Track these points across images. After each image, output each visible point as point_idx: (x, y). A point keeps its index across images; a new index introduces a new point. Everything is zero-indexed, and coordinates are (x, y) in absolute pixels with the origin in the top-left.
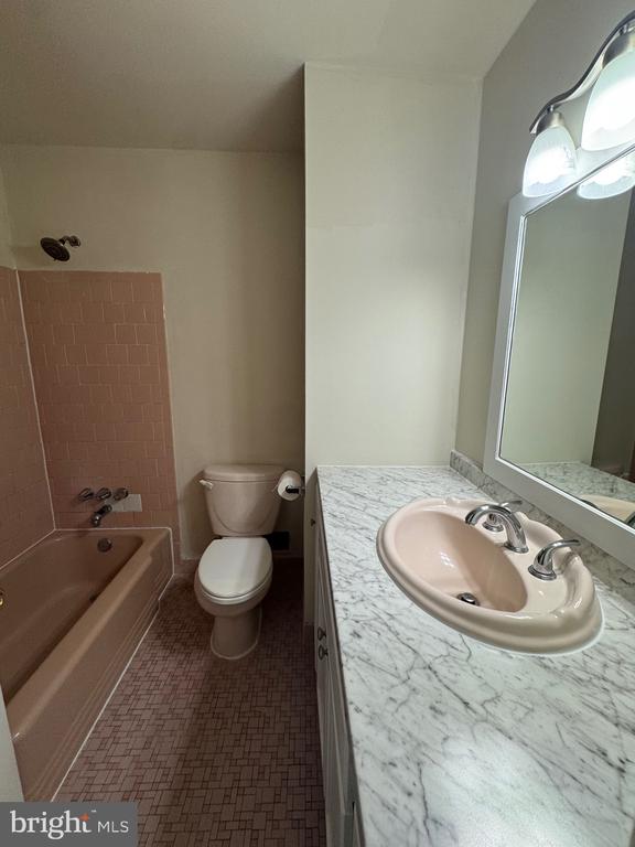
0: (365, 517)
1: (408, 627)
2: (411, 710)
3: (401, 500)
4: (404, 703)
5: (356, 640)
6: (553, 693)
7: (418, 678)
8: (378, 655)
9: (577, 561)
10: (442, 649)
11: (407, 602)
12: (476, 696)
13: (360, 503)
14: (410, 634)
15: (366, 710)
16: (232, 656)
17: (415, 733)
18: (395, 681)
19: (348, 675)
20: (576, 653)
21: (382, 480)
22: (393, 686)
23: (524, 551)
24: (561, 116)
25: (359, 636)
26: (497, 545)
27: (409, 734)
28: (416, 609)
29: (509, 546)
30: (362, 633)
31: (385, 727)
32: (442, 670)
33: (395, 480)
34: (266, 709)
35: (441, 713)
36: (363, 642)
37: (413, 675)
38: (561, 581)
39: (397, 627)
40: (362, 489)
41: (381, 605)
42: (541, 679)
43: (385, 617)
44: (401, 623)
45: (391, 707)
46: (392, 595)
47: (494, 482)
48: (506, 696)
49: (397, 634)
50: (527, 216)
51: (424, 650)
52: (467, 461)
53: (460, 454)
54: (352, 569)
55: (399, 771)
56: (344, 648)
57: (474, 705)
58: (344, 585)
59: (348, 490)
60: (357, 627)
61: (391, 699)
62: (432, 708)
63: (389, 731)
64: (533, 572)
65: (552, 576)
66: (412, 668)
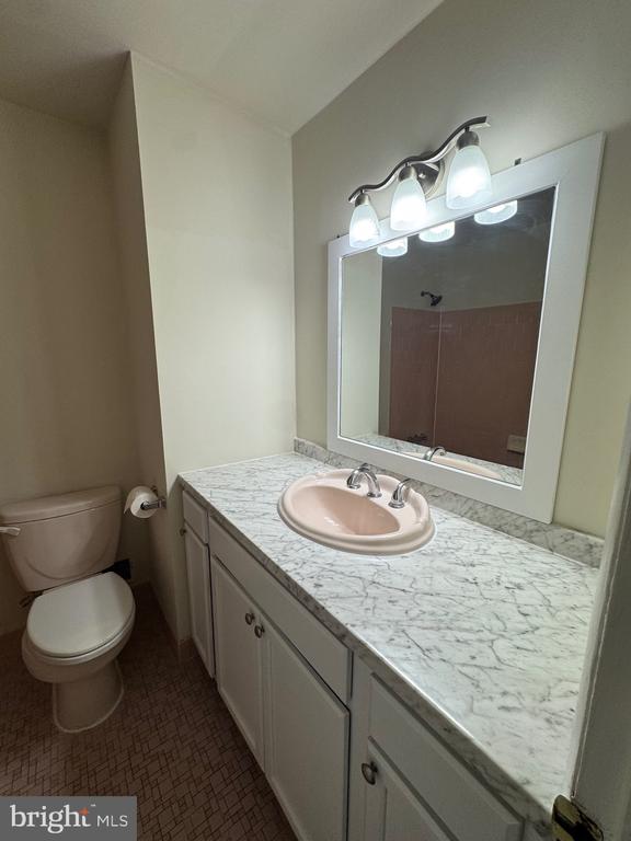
0: (259, 505)
1: (346, 566)
2: (382, 609)
3: (276, 485)
4: (374, 608)
5: (321, 589)
6: (435, 565)
7: (372, 591)
8: (341, 590)
9: (412, 491)
10: (373, 570)
11: (333, 552)
12: (406, 585)
13: (246, 496)
14: (350, 569)
15: (358, 623)
16: (93, 723)
17: (391, 618)
18: (361, 599)
19: (332, 611)
20: (432, 542)
21: (250, 473)
22: (362, 602)
23: (380, 496)
24: (370, 199)
25: (321, 586)
26: (364, 497)
27: (389, 621)
28: (342, 553)
29: (371, 495)
30: (321, 583)
31: (374, 625)
32: (382, 580)
33: (261, 471)
34: (163, 747)
35: (396, 601)
36: (325, 587)
37: (368, 591)
38: (407, 506)
39: (340, 569)
40: (238, 484)
41: (319, 561)
42: (426, 561)
43: (327, 567)
44: (340, 566)
45: (370, 613)
46: (321, 552)
47: (337, 455)
48: (418, 577)
49: (342, 573)
50: (344, 258)
51: (364, 575)
52: (311, 443)
53: (302, 440)
54: (281, 545)
55: (397, 640)
56: (316, 597)
57: (406, 589)
58: (283, 558)
59: (227, 487)
60: (315, 580)
61: (367, 609)
62: (390, 601)
63: (378, 625)
64: (392, 505)
65: (402, 505)
66: (365, 588)
